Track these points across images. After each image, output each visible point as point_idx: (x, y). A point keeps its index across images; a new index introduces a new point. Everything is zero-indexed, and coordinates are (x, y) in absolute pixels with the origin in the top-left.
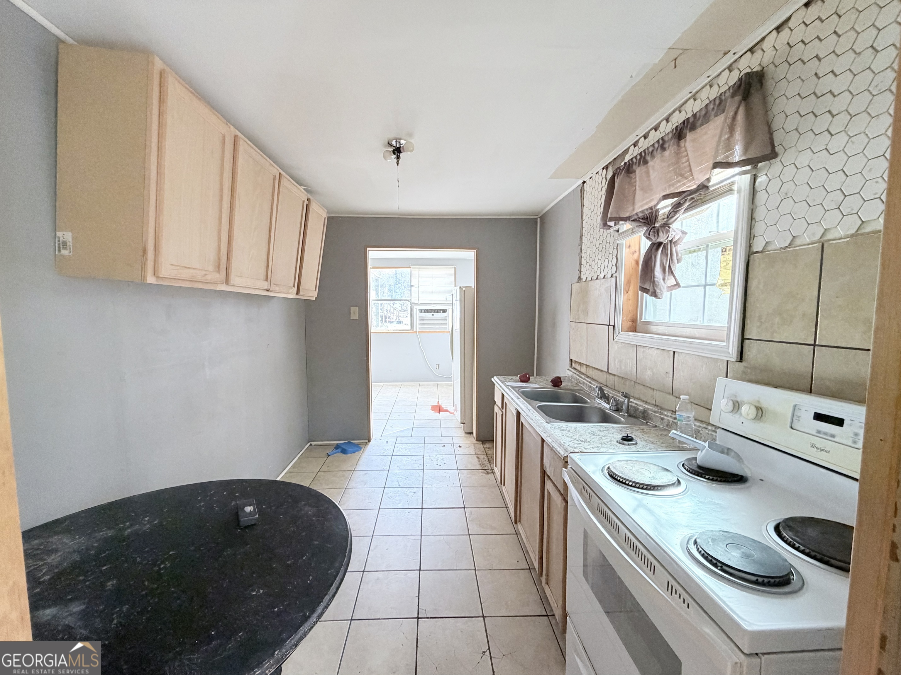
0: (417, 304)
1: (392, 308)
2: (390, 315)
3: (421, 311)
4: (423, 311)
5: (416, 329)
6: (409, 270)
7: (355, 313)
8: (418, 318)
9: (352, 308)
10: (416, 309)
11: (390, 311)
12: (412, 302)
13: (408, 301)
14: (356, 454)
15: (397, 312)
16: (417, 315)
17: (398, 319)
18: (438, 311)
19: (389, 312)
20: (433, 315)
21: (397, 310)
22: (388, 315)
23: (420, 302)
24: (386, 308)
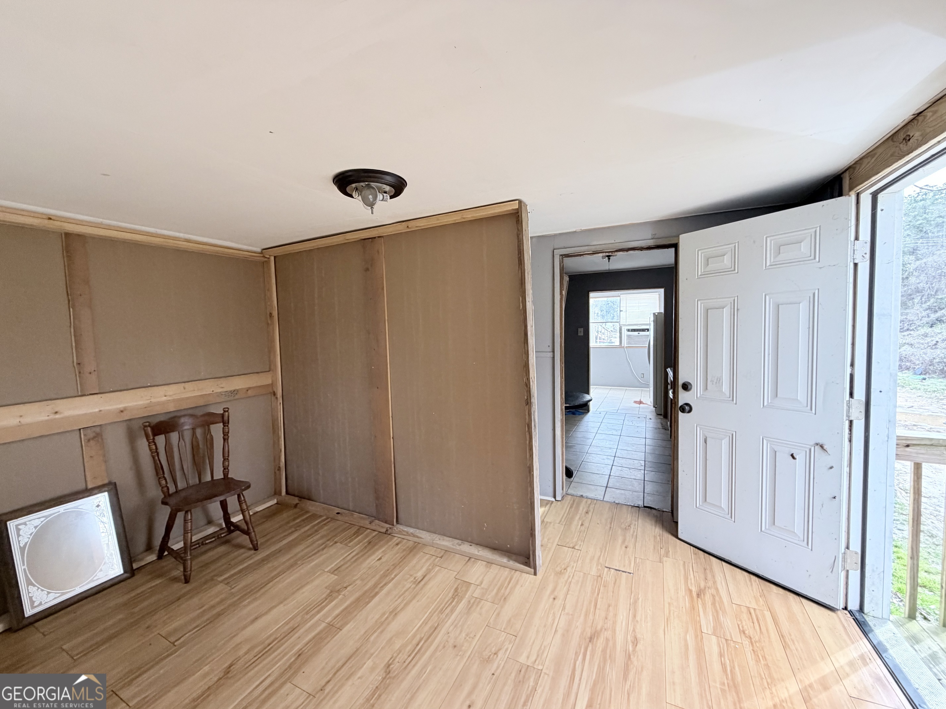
0: (625, 325)
1: (603, 329)
2: (601, 336)
3: (628, 330)
4: (630, 330)
5: (624, 345)
6: (619, 298)
7: (581, 332)
8: (626, 336)
9: (579, 329)
10: (624, 329)
11: (601, 332)
12: (621, 323)
13: (618, 322)
14: (581, 416)
15: (609, 333)
16: (625, 333)
17: (609, 340)
18: (643, 330)
19: (599, 332)
20: (639, 333)
21: (608, 330)
22: (599, 335)
23: (627, 324)
24: (597, 329)
